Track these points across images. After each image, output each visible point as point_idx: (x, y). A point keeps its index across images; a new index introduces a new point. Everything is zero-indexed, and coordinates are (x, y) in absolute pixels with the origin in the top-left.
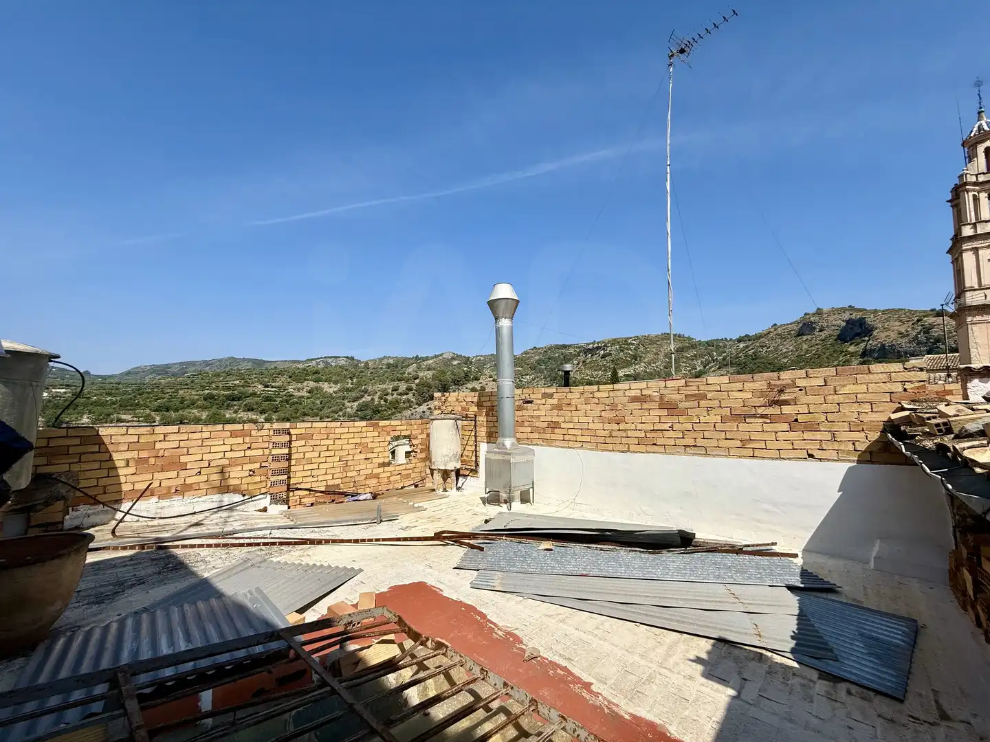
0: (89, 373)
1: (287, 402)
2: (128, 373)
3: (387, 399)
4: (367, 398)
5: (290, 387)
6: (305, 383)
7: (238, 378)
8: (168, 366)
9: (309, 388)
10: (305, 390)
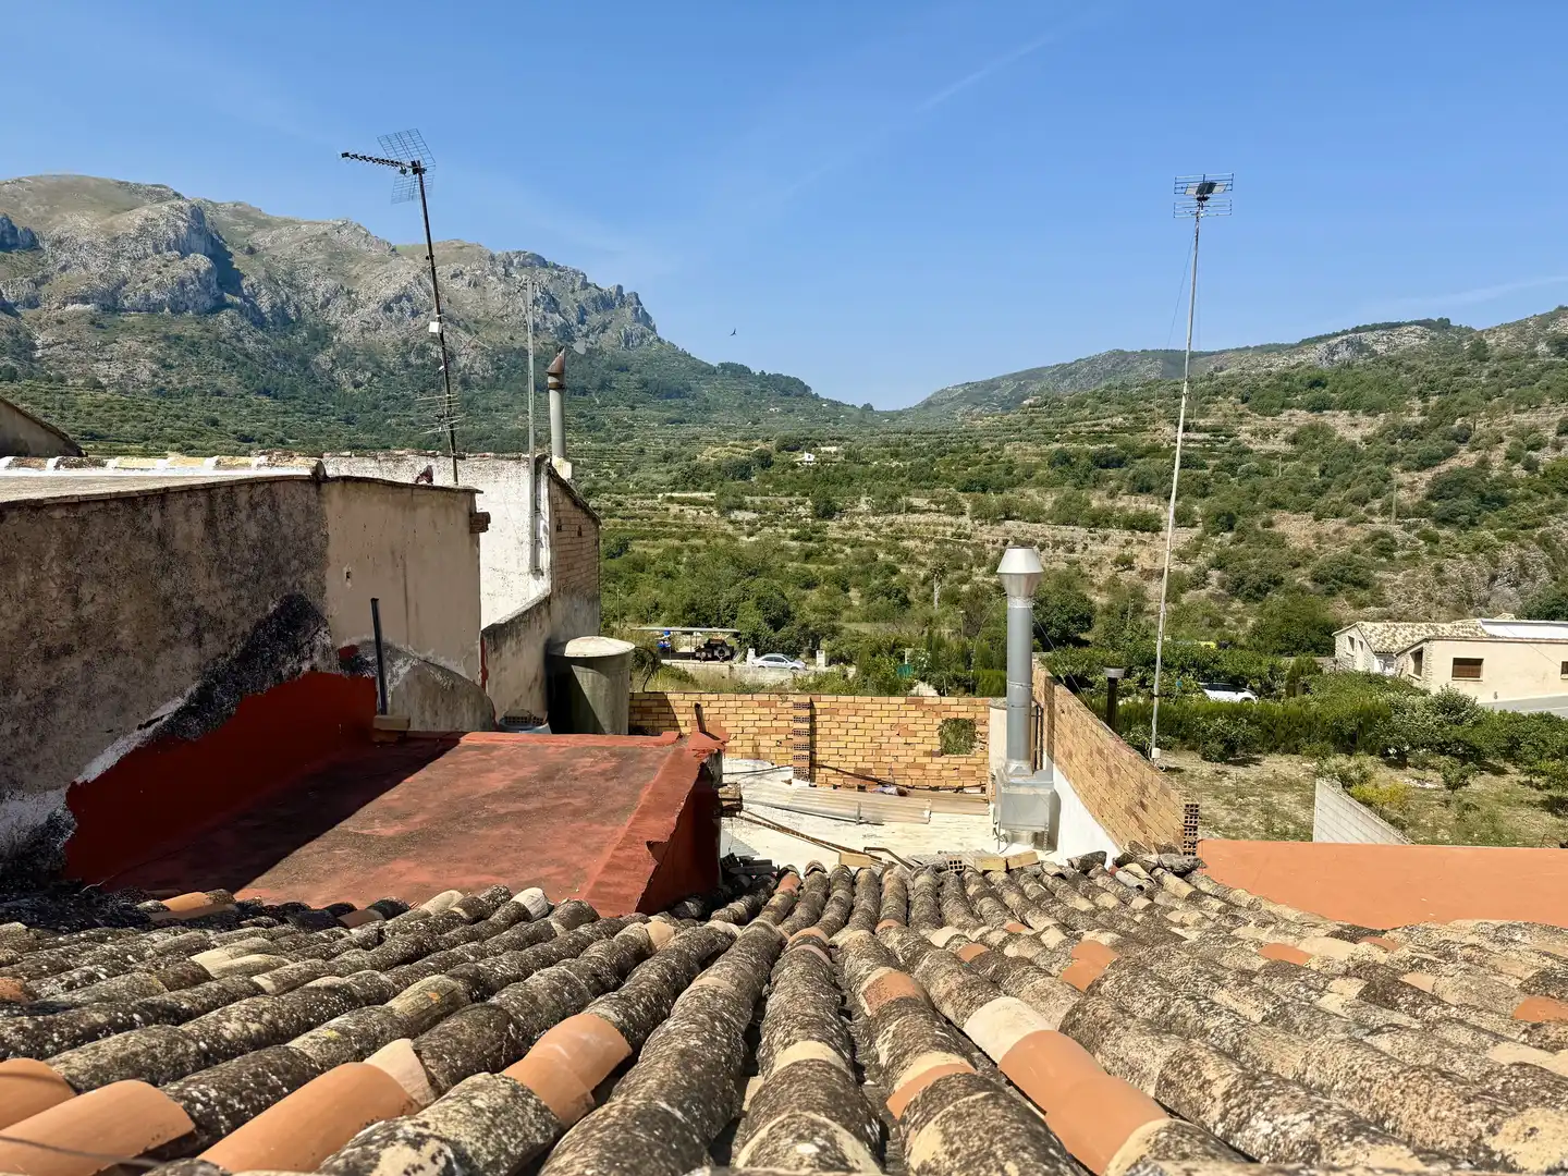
0: (871, 408)
1: (1232, 468)
2: (928, 404)
3: (1537, 463)
4: (1466, 459)
5: (1244, 428)
6: (1284, 416)
7: (1122, 408)
8: (991, 385)
9: (1292, 431)
10: (1281, 436)
